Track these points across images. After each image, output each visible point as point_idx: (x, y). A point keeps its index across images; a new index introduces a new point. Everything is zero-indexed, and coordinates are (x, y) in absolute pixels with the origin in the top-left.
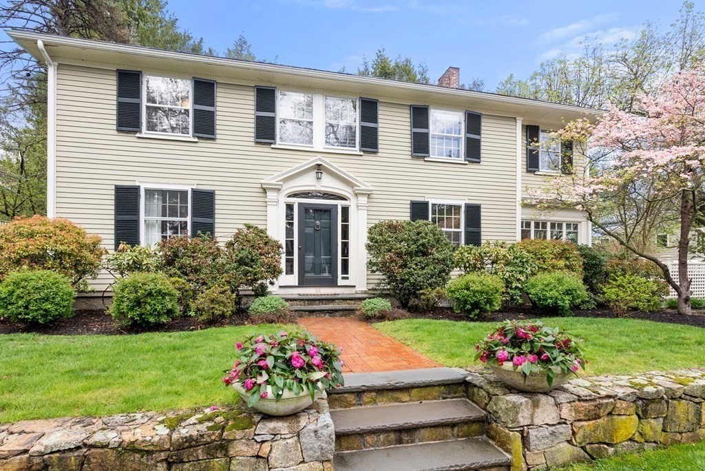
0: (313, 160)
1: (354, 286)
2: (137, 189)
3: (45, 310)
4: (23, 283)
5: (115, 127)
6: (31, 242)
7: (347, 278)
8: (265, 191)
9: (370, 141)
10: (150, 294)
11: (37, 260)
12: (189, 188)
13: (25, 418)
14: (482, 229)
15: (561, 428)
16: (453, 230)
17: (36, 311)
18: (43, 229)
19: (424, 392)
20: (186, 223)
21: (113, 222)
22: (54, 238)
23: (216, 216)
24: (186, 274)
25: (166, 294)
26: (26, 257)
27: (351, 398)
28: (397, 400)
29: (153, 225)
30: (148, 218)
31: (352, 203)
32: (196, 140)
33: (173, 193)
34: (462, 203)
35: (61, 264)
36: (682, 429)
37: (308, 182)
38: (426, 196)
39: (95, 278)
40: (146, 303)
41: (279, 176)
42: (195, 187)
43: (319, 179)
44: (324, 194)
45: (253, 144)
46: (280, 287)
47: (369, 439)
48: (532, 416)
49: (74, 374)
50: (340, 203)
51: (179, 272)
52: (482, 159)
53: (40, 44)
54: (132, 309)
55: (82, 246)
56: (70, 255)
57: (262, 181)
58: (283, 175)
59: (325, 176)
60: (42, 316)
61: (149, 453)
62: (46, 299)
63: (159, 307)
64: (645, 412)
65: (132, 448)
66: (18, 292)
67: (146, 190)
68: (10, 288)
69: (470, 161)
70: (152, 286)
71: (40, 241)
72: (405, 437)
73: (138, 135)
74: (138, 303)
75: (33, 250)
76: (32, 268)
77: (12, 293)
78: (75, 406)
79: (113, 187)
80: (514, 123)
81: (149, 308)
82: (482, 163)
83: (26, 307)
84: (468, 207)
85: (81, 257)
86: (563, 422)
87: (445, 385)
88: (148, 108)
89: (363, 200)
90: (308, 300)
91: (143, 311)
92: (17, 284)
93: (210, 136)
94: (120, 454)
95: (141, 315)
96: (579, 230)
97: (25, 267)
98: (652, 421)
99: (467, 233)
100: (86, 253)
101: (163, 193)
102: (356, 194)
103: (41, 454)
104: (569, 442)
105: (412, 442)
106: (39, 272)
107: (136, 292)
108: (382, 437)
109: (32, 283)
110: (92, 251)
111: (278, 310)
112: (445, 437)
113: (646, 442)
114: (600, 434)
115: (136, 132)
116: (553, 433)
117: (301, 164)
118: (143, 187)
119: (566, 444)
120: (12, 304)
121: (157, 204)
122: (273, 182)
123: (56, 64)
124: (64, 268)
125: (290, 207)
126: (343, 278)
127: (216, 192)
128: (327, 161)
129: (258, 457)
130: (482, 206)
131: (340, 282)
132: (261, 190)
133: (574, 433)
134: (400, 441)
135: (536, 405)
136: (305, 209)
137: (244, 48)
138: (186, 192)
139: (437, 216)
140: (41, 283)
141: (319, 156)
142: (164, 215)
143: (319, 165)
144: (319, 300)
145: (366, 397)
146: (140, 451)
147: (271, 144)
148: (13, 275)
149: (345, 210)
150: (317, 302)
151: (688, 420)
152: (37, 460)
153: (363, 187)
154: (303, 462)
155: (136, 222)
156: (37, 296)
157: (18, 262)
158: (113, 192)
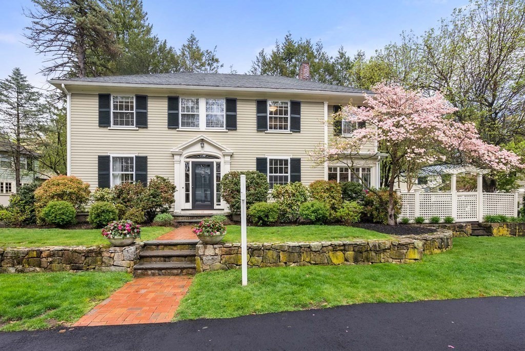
0: (199, 136)
1: (223, 210)
2: (109, 157)
3: (63, 219)
4: (54, 207)
5: (98, 125)
6: (58, 188)
7: (220, 205)
8: (173, 155)
9: (232, 123)
10: (103, 211)
11: (61, 196)
12: (134, 156)
13: (50, 245)
14: (302, 174)
15: (216, 257)
16: (284, 174)
17: (59, 219)
18: (63, 181)
19: (183, 247)
20: (133, 174)
21: (97, 175)
22: (67, 186)
23: (148, 170)
24: (125, 202)
25: (110, 211)
26: (56, 195)
27: (154, 247)
28: (172, 249)
29: (117, 176)
30: (114, 172)
31: (222, 160)
32: (138, 129)
33: (127, 158)
34: (288, 158)
35: (70, 198)
36: (271, 262)
37: (197, 150)
38: (266, 154)
39: (86, 205)
40: (102, 215)
41: (180, 147)
42: (137, 155)
43: (202, 147)
44: (207, 156)
45: (167, 129)
46: (182, 210)
47: (153, 259)
48: (204, 252)
49: (67, 237)
50: (215, 161)
51: (122, 202)
52: (301, 130)
53: (63, 85)
54: (96, 218)
55: (80, 189)
56: (74, 194)
57: (171, 150)
58: (182, 146)
59: (206, 145)
60: (62, 221)
61: (80, 253)
62: (63, 214)
63: (107, 218)
64: (252, 254)
65: (75, 251)
66: (52, 210)
67: (113, 158)
68: (49, 209)
69: (293, 132)
70: (104, 208)
71: (61, 188)
72: (167, 260)
73: (109, 128)
74: (98, 215)
75: (59, 192)
76: (58, 200)
77: (50, 211)
78: (64, 243)
79: (97, 157)
80: (322, 106)
81: (103, 217)
82: (301, 132)
83: (55, 217)
84: (292, 160)
85: (79, 195)
86: (216, 255)
87: (191, 244)
88: (113, 112)
89: (228, 158)
90: (190, 216)
91: (100, 219)
92: (52, 207)
93: (144, 126)
94: (72, 253)
95: (100, 221)
96: (371, 172)
97: (55, 199)
98: (256, 257)
99: (291, 176)
100: (81, 192)
101: (122, 158)
102: (224, 155)
103: (53, 251)
104: (220, 262)
105: (169, 261)
106: (61, 202)
107: (98, 210)
108: (158, 259)
109: (58, 206)
110: (85, 191)
111: (166, 221)
112: (182, 261)
113: (254, 265)
114: (232, 260)
115: (108, 127)
116: (212, 259)
117: (192, 139)
118: (112, 156)
119: (219, 263)
120: (50, 216)
121: (118, 165)
122: (177, 150)
123: (70, 94)
124: (72, 200)
125: (187, 164)
126: (217, 205)
127: (148, 157)
128: (206, 137)
129: (110, 257)
130: (301, 159)
131: (216, 207)
132: (171, 155)
133: (221, 259)
134: (165, 261)
135: (205, 248)
136: (196, 165)
137: (193, 43)
138: (133, 158)
139: (273, 166)
140: (61, 207)
141: (202, 134)
142: (122, 171)
143: (203, 139)
144: (196, 216)
145: (160, 247)
146: (78, 252)
147: (177, 128)
148: (51, 203)
149: (219, 165)
150: (195, 218)
151: (273, 258)
152: (52, 252)
153: (227, 151)
154: (124, 260)
155: (108, 175)
156: (59, 212)
157: (53, 197)
158: (97, 159)
